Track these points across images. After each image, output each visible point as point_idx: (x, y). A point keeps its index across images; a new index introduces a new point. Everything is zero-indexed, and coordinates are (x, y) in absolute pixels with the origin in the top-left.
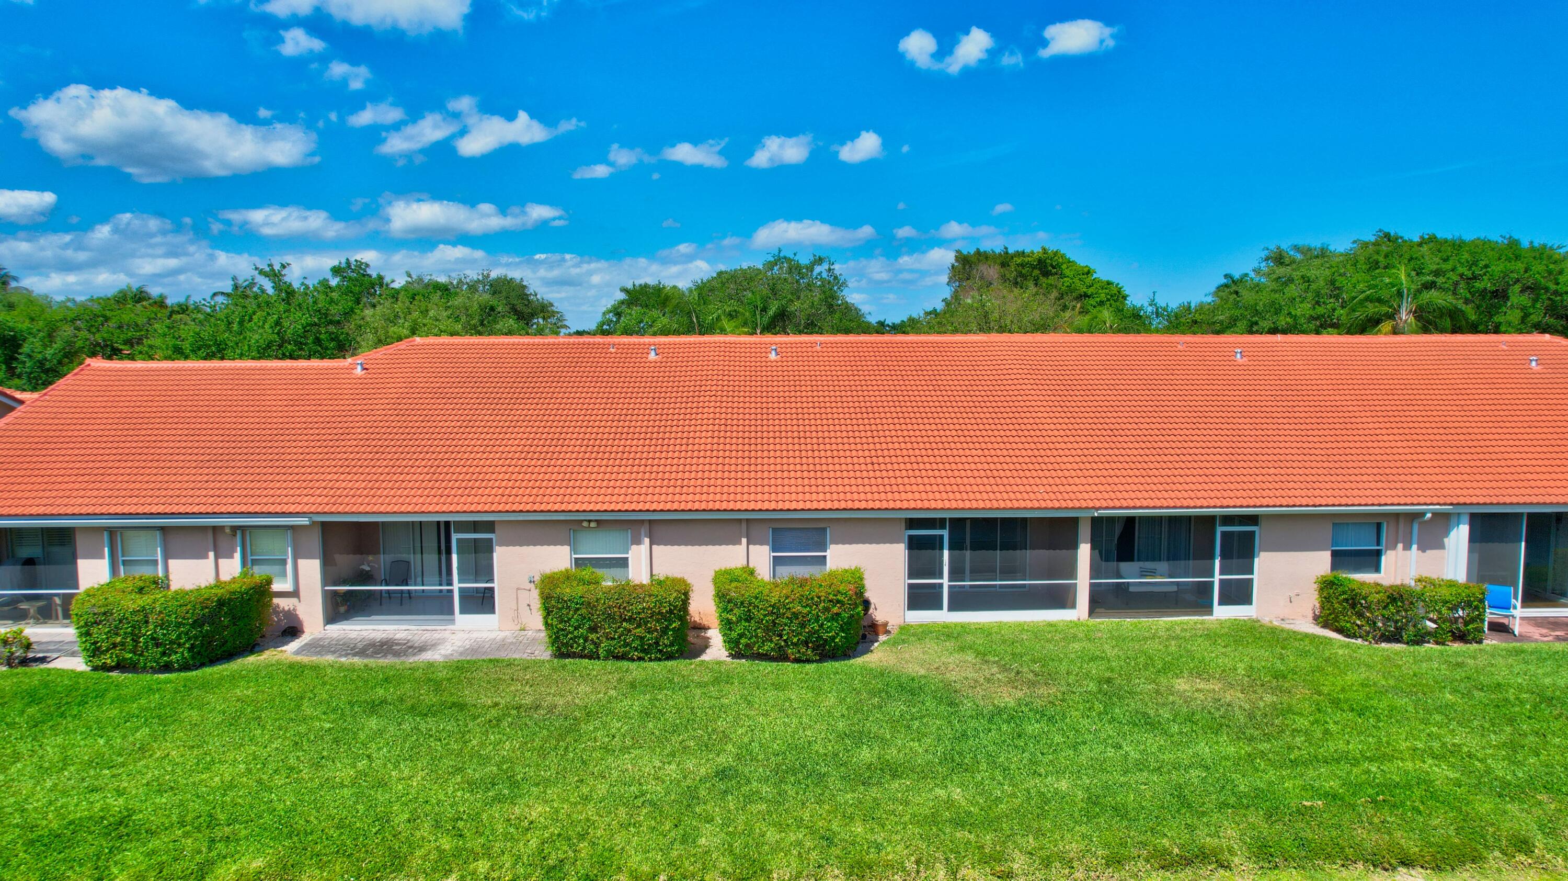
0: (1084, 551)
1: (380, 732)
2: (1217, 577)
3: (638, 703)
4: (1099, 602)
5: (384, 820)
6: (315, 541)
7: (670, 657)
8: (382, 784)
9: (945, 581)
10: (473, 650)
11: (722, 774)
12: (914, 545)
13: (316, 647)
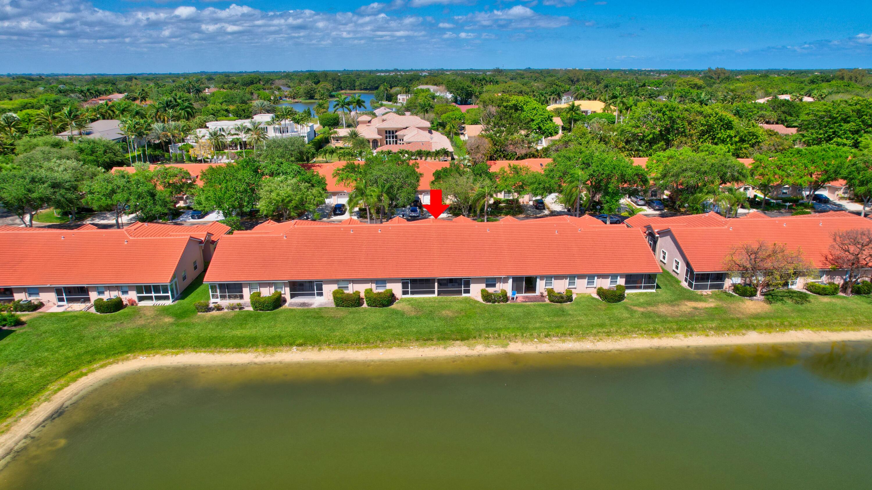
0: (436, 284)
1: (311, 322)
2: (463, 289)
3: (351, 316)
4: (439, 293)
5: (316, 335)
6: (289, 285)
7: (357, 306)
8: (314, 330)
9: (409, 290)
10: (321, 305)
11: (364, 328)
12: (403, 283)
13: (290, 304)
